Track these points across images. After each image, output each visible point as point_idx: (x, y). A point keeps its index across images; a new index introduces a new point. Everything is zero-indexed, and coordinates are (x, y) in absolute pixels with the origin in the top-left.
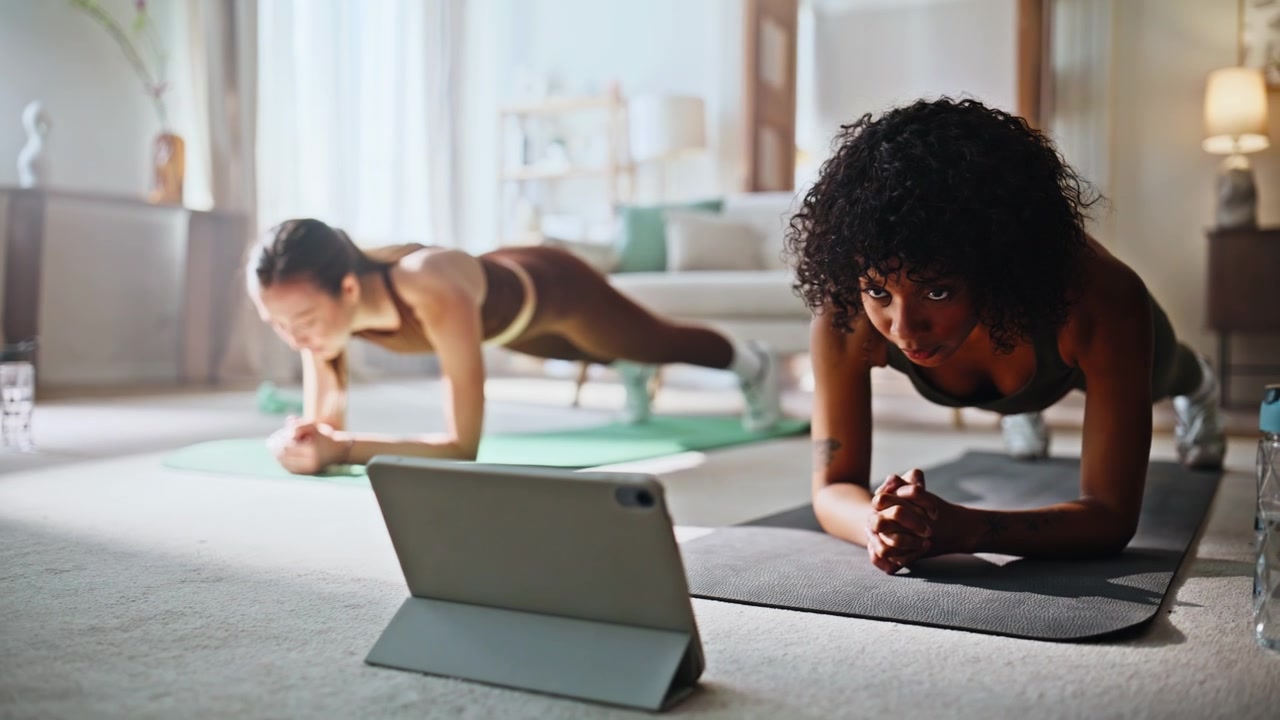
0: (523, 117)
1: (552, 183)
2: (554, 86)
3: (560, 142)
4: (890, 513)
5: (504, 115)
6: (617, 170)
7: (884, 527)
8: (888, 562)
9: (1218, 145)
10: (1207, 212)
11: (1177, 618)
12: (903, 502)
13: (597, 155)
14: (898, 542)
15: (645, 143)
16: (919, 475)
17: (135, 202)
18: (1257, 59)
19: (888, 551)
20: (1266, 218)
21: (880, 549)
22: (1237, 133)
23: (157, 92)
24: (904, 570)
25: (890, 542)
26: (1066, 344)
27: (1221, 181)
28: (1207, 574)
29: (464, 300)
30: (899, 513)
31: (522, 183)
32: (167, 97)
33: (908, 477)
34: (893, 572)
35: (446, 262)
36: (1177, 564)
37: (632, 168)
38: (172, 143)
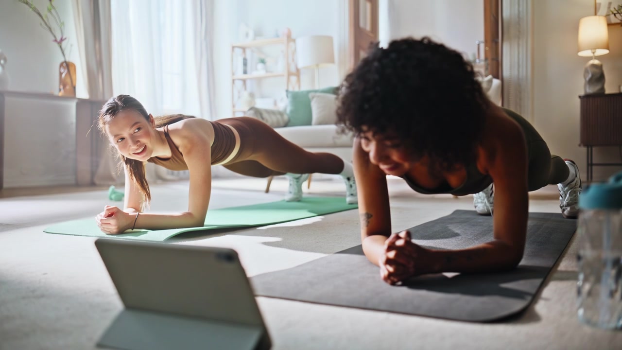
0: (244, 49)
1: (259, 80)
2: (258, 34)
3: (263, 61)
4: (392, 254)
5: (233, 48)
6: (290, 74)
7: (388, 262)
8: (392, 279)
9: (584, 54)
10: (581, 87)
11: (540, 307)
12: (399, 249)
13: (280, 68)
14: (395, 270)
15: (303, 60)
16: (409, 234)
17: (51, 96)
18: (603, 10)
19: (390, 275)
20: (609, 89)
21: (386, 273)
22: (594, 48)
23: (60, 42)
24: (400, 283)
25: (391, 269)
26: (482, 163)
27: (586, 71)
28: (561, 279)
29: (204, 142)
30: (396, 255)
31: (244, 81)
32: (64, 44)
33: (402, 235)
34: (393, 284)
35: (195, 124)
36: (545, 275)
37: (298, 73)
38: (68, 66)
